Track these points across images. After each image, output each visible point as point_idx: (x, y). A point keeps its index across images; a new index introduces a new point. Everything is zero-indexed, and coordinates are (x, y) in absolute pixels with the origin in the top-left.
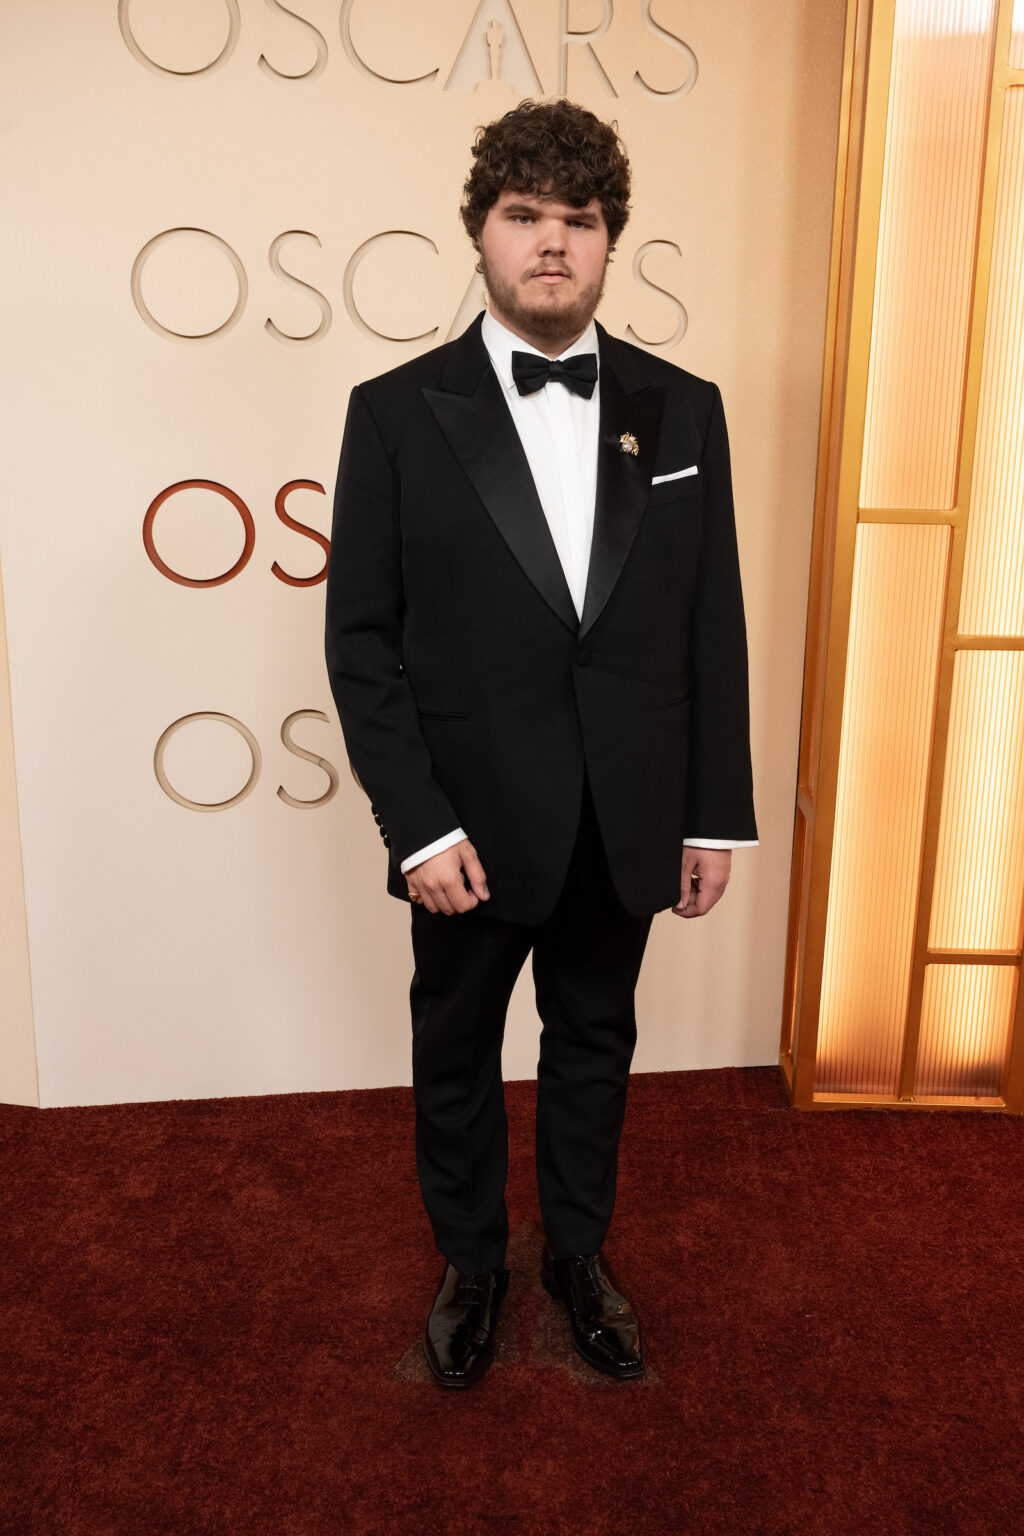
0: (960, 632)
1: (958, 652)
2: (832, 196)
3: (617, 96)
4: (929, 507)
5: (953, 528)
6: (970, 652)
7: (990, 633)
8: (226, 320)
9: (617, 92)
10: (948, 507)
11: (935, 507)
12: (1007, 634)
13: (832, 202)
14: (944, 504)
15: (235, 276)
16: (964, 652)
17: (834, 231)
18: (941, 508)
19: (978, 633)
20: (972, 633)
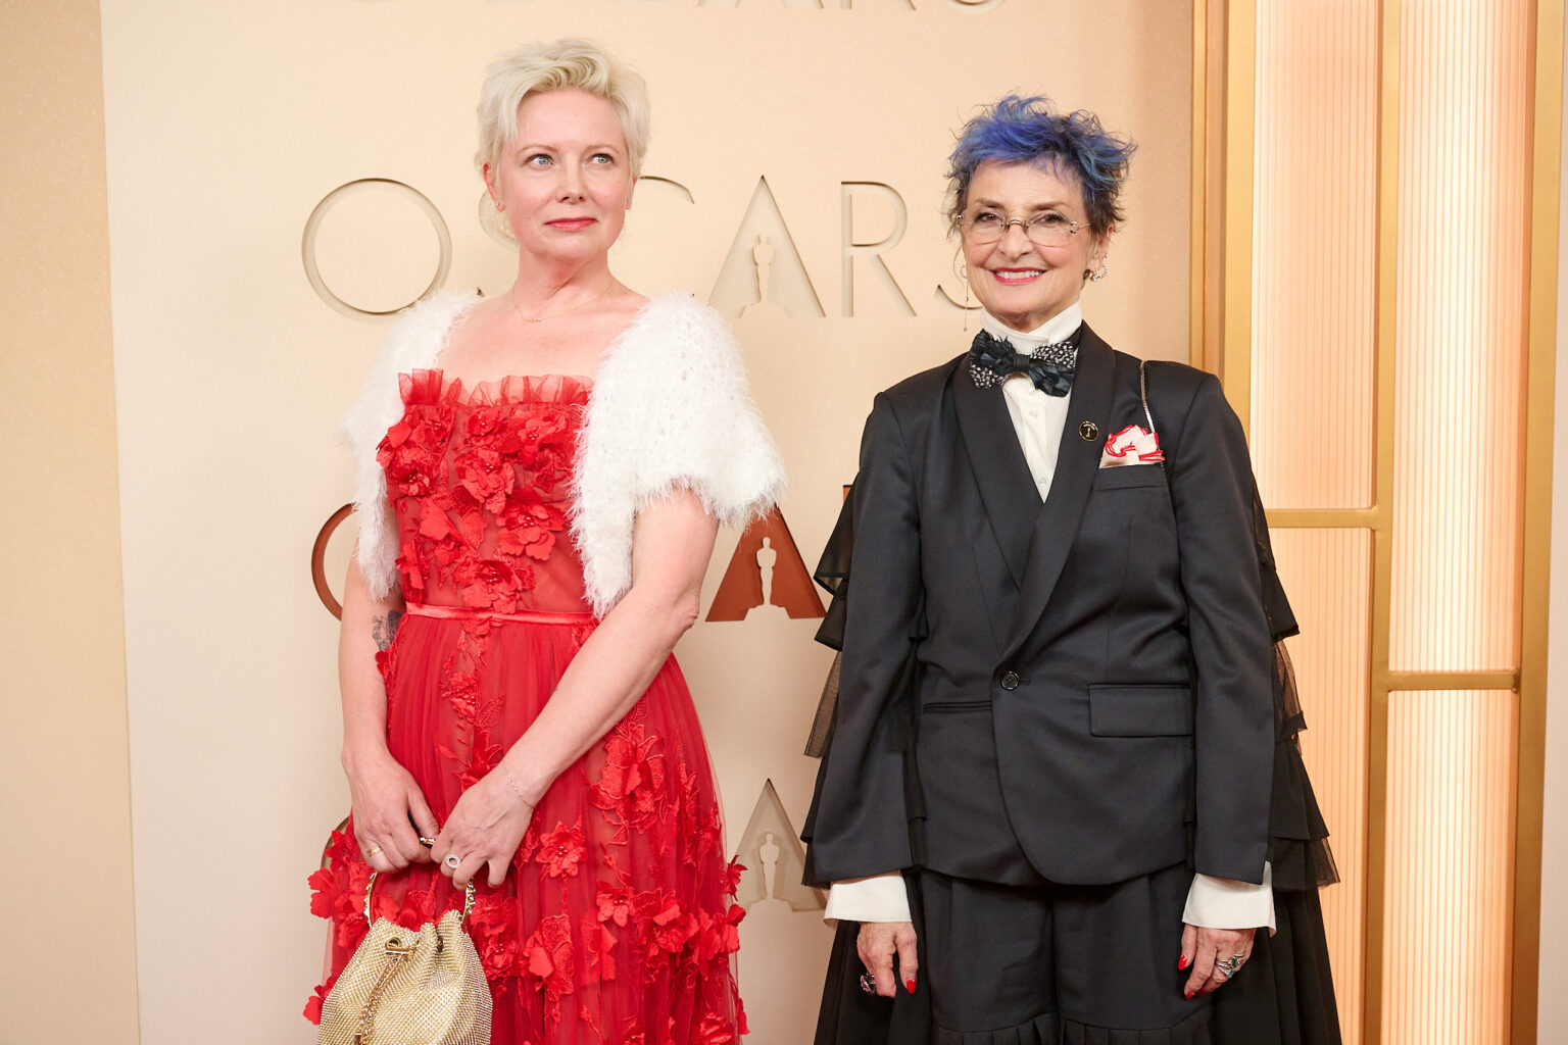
0: (1392, 667)
1: (1392, 694)
2: (1189, 124)
3: (914, 8)
4: (1341, 507)
5: (1373, 531)
6: (1407, 693)
7: (1431, 668)
8: (427, 288)
9: (915, 4)
10: (1364, 505)
11: (1348, 506)
12: (1454, 668)
13: (1189, 130)
14: (1360, 501)
15: (435, 233)
16: (1400, 693)
17: (1195, 165)
18: (1356, 506)
19: (1416, 668)
20: (1408, 668)
